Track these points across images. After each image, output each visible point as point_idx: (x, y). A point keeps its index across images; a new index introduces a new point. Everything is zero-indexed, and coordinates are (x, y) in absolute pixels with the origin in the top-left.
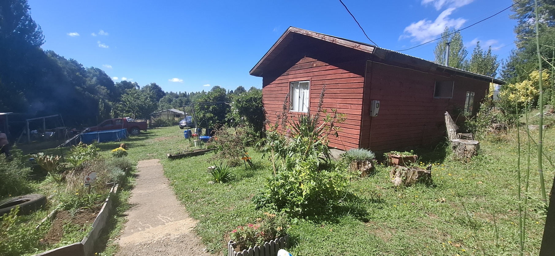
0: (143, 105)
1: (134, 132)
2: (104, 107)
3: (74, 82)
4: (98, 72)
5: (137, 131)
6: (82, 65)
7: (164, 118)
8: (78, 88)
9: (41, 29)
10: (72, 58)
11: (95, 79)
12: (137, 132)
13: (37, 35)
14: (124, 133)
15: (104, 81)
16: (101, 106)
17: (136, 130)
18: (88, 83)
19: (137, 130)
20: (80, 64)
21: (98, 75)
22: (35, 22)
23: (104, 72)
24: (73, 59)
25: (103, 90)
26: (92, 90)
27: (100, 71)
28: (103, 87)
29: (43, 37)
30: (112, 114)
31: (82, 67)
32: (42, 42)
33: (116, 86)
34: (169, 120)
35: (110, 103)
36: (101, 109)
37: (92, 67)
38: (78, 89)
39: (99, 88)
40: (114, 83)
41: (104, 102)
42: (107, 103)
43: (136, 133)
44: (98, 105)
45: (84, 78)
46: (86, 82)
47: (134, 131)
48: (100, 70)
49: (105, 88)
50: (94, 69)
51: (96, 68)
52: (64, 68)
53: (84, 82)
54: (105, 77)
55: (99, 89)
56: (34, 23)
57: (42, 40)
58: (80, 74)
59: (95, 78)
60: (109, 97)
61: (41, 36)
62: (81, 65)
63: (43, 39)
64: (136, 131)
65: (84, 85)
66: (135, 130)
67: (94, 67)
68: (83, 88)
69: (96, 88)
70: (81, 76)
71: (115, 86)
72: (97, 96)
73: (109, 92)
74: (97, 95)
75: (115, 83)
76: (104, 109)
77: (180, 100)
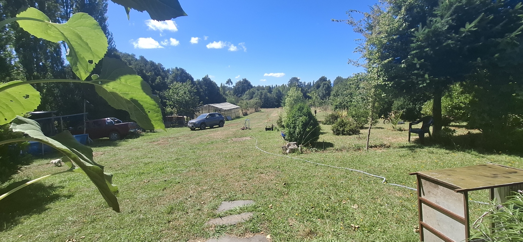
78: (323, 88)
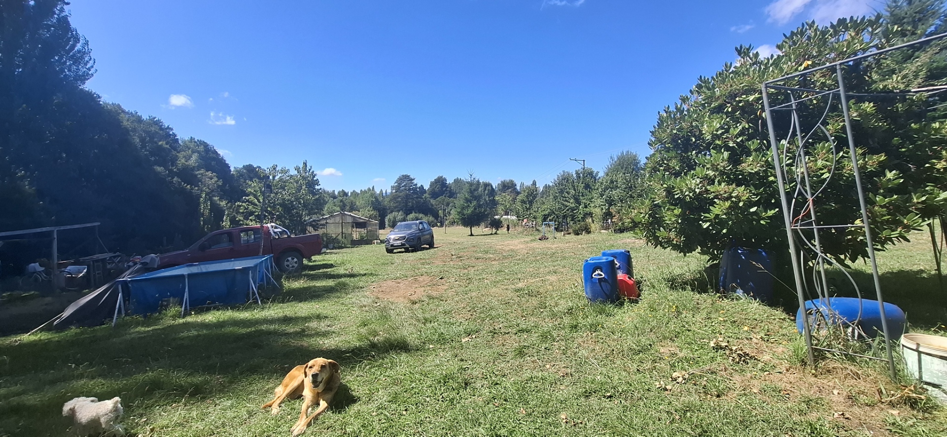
0: (292, 202)
1: (288, 263)
2: (210, 210)
3: (153, 159)
4: (202, 147)
5: (296, 262)
6: (172, 129)
7: (333, 230)
8: (159, 169)
9: (88, 45)
10: (154, 116)
11: (195, 157)
12: (296, 265)
13: (79, 58)
14: (267, 270)
15: (213, 163)
16: (205, 209)
17: (293, 259)
18: (181, 161)
19: (295, 260)
20: (168, 128)
21: (202, 151)
22: (76, 31)
23: (213, 147)
24: (155, 118)
25: (210, 179)
26: (188, 175)
27: (206, 145)
28: (209, 174)
29: (91, 62)
30: (226, 224)
31: (171, 133)
32: (90, 73)
33: (234, 173)
34: (344, 235)
35: (223, 203)
36: (203, 214)
37: (191, 137)
38: (160, 173)
39: (202, 174)
40: (230, 167)
41: (211, 199)
42: (217, 204)
43: (293, 267)
44: (199, 204)
45: (174, 153)
46: (177, 160)
47: (288, 260)
48: (206, 143)
49: (214, 176)
50: (195, 142)
51: (198, 140)
52: (134, 130)
53: (174, 161)
54: (215, 156)
55: (202, 176)
56: (74, 33)
57: (89, 69)
58: (167, 144)
59: (196, 154)
60: (222, 193)
61: (86, 59)
62: (170, 128)
63: (92, 67)
64: (291, 262)
65: (172, 166)
66: (290, 259)
67: (194, 139)
68: (171, 171)
69: (197, 175)
70: (168, 146)
71: (233, 175)
72: (196, 188)
73: (221, 184)
74: (199, 186)
75: (232, 169)
76: (210, 213)
77: (341, 201)
78: (484, 191)
